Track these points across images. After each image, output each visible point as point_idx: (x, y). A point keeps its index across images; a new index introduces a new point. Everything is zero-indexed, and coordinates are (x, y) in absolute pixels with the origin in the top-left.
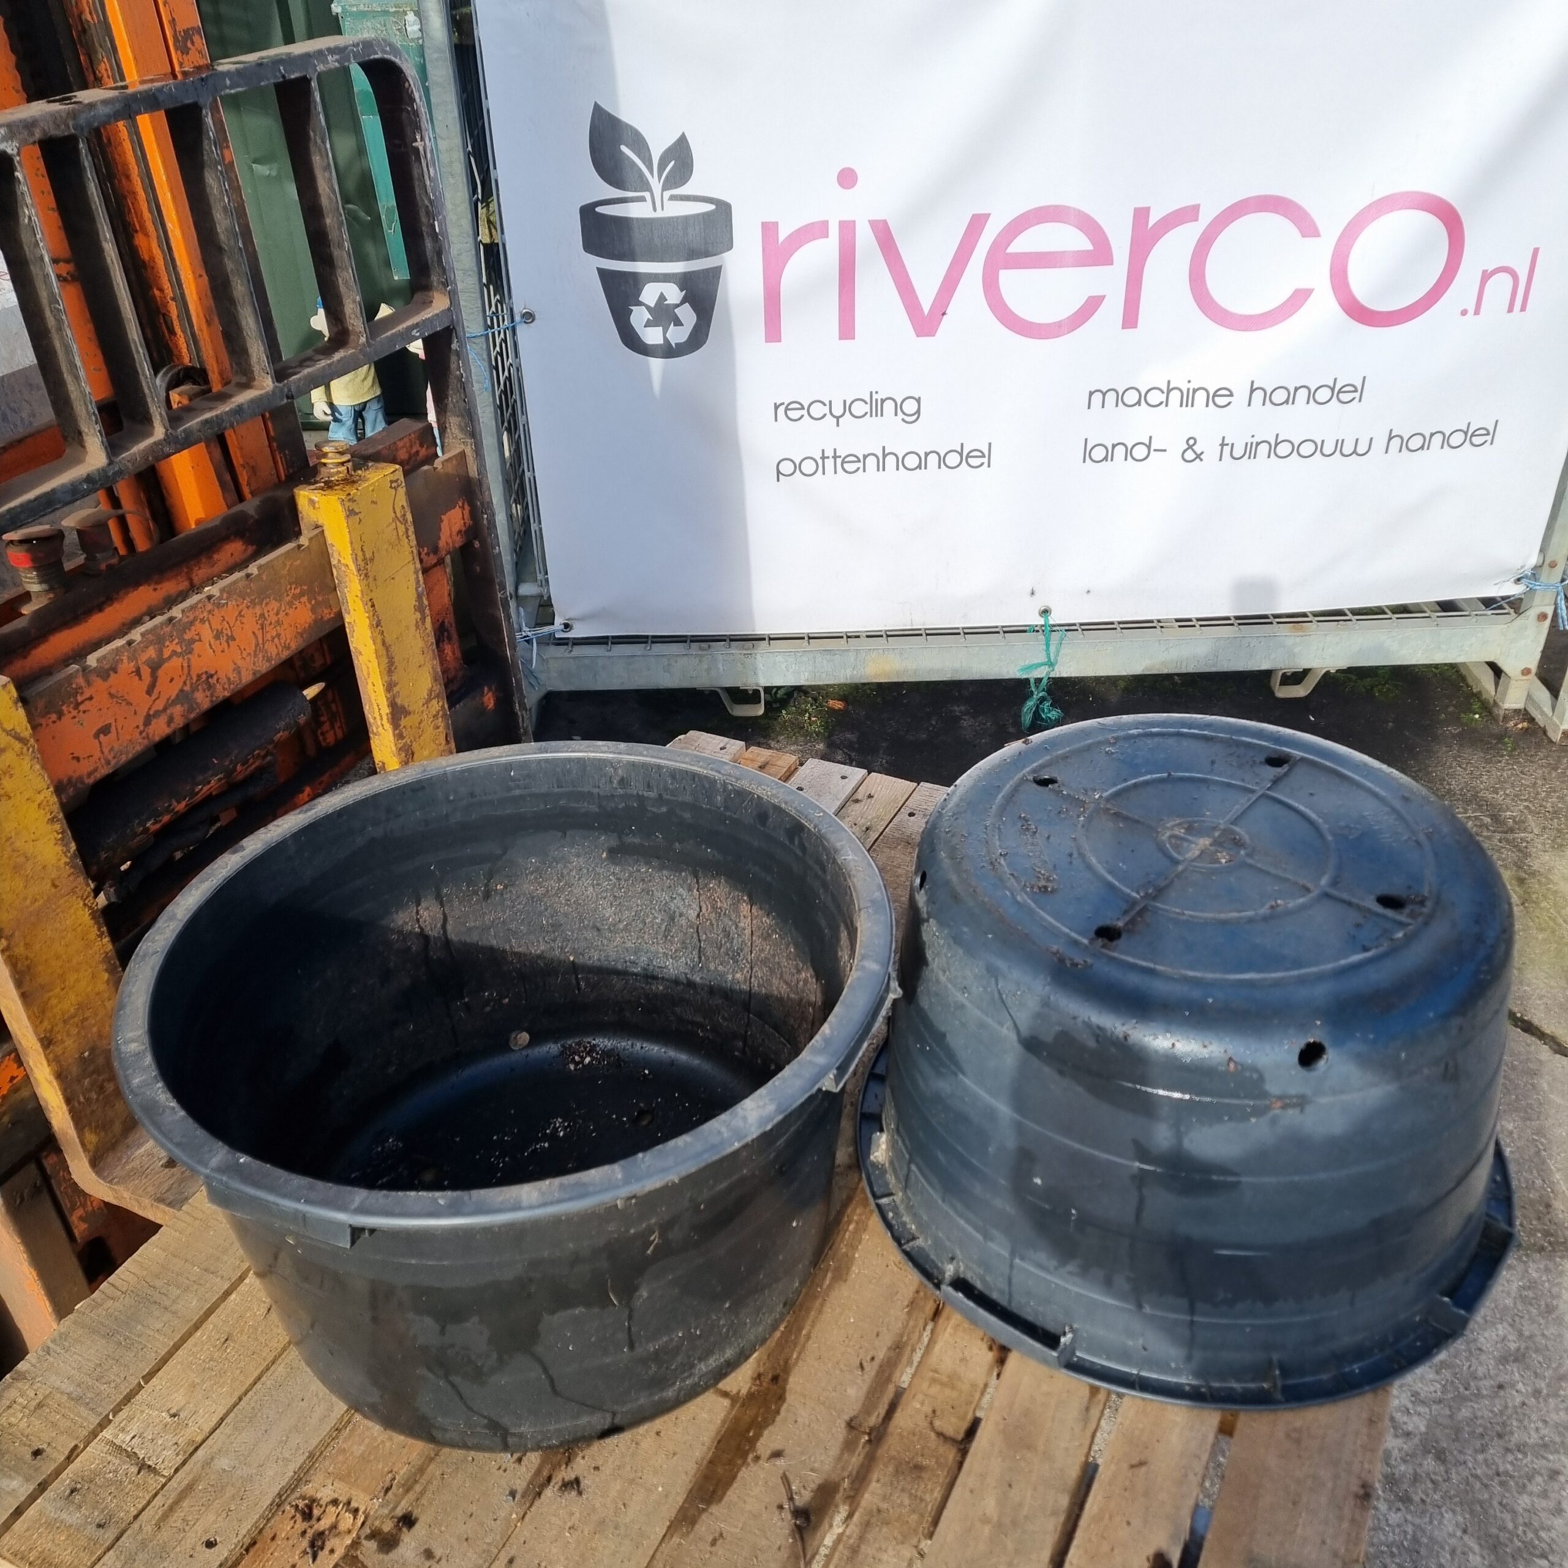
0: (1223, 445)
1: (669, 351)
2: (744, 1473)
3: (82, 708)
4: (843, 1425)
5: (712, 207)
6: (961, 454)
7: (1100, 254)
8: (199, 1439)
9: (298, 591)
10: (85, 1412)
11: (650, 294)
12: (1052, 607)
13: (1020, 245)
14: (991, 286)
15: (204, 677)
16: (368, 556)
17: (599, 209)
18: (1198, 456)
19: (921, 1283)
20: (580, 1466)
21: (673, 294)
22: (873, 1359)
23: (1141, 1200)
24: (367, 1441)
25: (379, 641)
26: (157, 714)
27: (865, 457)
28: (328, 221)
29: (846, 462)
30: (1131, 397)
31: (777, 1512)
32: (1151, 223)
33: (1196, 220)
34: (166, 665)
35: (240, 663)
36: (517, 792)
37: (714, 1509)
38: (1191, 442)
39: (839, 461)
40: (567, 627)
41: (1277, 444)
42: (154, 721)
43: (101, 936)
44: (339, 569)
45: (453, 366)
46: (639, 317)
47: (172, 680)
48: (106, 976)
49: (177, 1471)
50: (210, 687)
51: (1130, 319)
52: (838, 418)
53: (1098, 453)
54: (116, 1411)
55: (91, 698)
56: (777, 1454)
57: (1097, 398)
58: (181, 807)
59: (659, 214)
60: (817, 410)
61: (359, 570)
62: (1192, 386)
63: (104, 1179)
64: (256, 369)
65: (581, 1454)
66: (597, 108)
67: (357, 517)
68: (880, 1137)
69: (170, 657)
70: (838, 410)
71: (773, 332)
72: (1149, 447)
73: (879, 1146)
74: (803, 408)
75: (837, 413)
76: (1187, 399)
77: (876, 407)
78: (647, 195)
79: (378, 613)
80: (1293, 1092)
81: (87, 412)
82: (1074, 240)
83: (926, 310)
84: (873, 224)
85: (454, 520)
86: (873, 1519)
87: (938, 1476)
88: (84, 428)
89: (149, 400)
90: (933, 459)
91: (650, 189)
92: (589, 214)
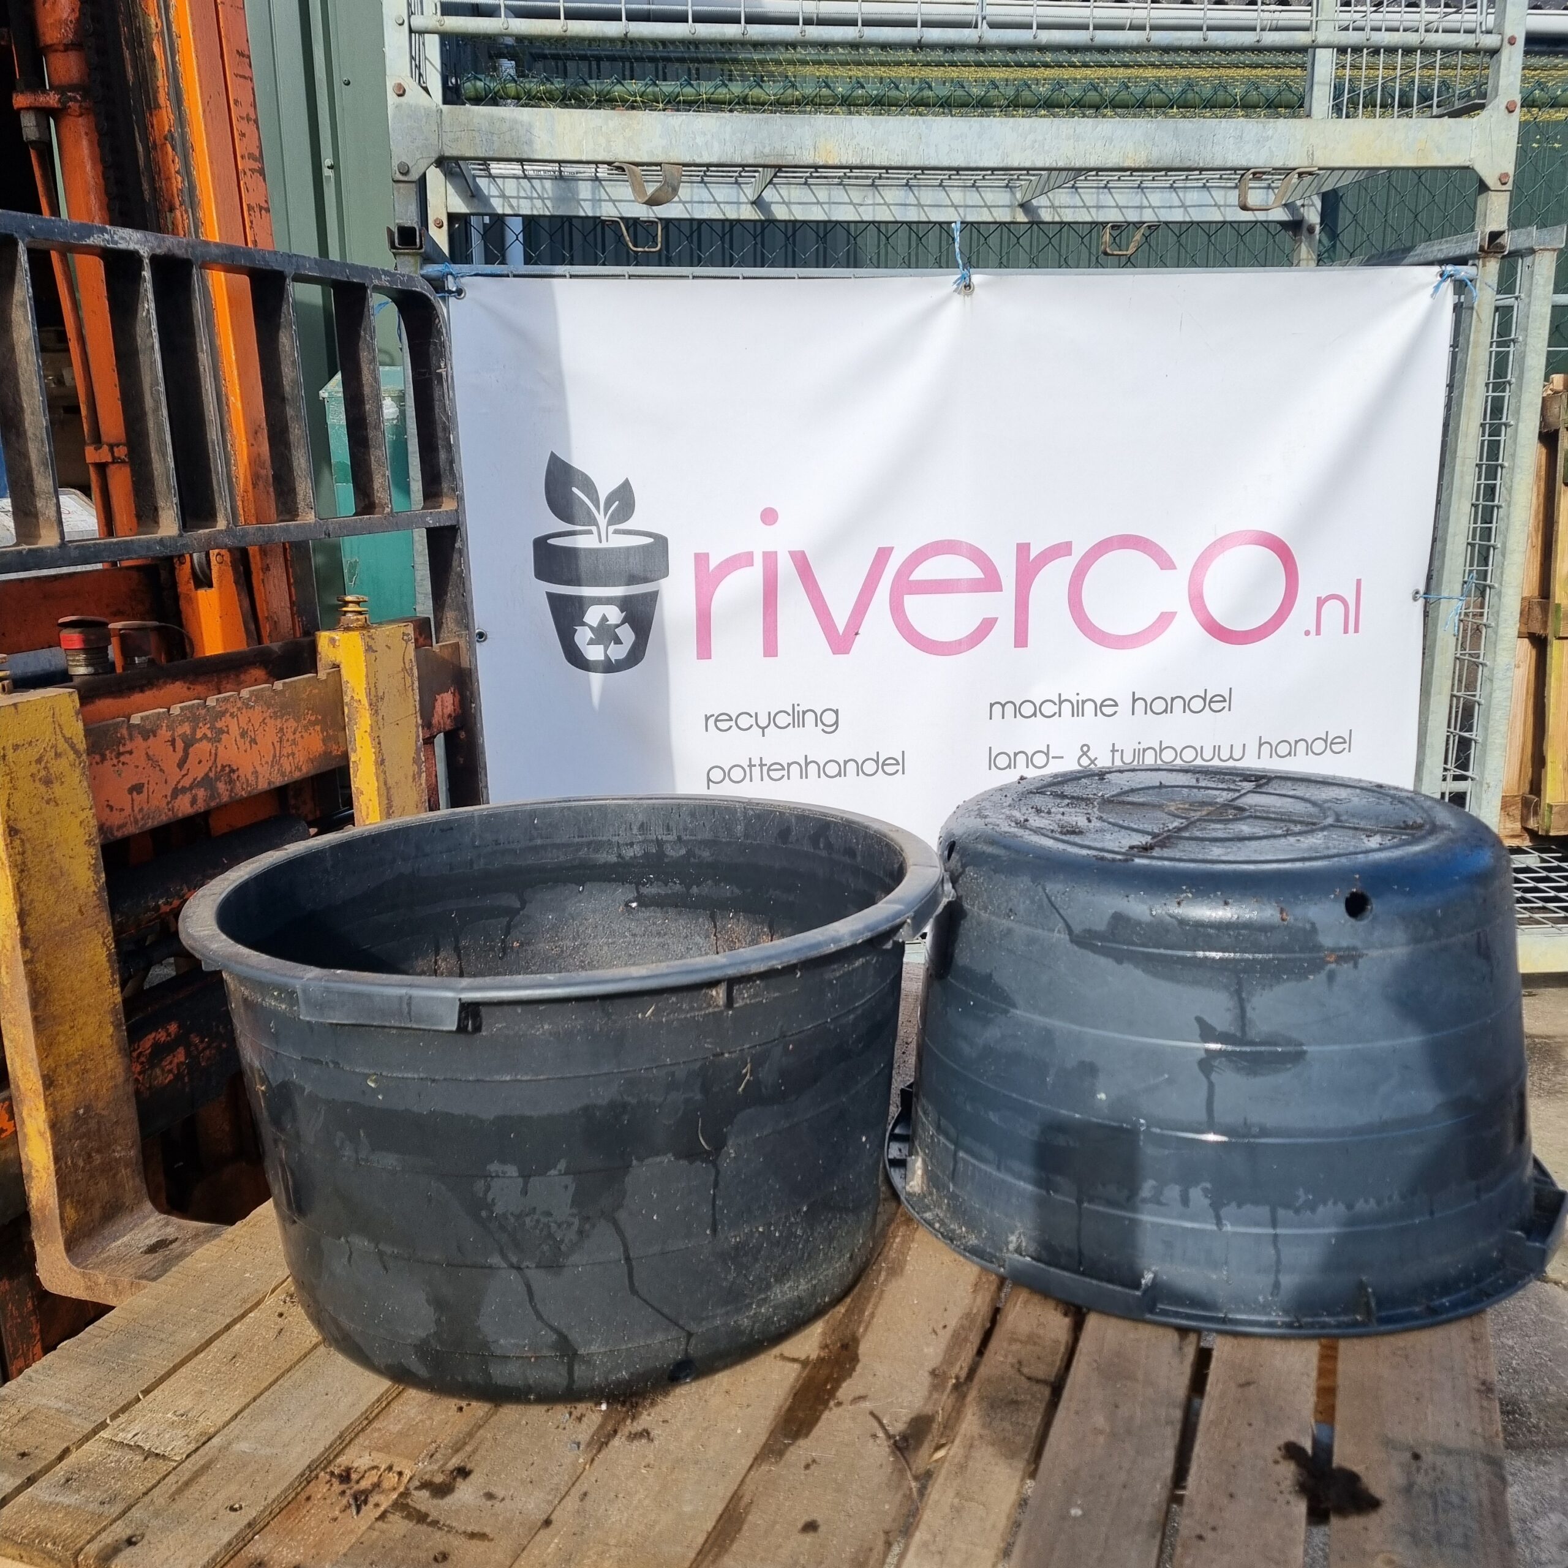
0: (1113, 751)
1: (609, 667)
2: (826, 1415)
3: (122, 759)
4: (926, 1374)
5: (651, 540)
6: (877, 762)
7: (990, 582)
8: (212, 1430)
9: (313, 718)
10: (76, 1421)
11: (593, 616)
13: (922, 573)
14: (897, 610)
15: (227, 769)
16: (380, 694)
17: (551, 541)
18: (1092, 762)
20: (647, 1419)
21: (614, 615)
22: (945, 1327)
23: (1211, 1089)
24: (403, 1421)
25: (381, 779)
26: (184, 790)
28: (368, 407)
29: (773, 770)
30: (1027, 709)
31: (871, 1441)
32: (1032, 557)
33: (1069, 553)
34: (197, 745)
35: (259, 769)
36: (539, 842)
37: (801, 1442)
38: (1085, 749)
39: (765, 769)
41: (1161, 751)
42: (180, 797)
43: (113, 982)
44: (349, 705)
45: (455, 563)
46: (583, 637)
47: (200, 762)
48: (111, 1030)
49: (188, 1456)
50: (231, 782)
51: (1021, 639)
52: (763, 729)
53: (1003, 762)
54: (114, 1417)
55: (131, 753)
56: (862, 1398)
57: (997, 709)
59: (604, 545)
60: (744, 721)
61: (371, 705)
62: (1080, 698)
63: (77, 1265)
64: (301, 505)
65: (645, 1413)
66: (553, 455)
67: (374, 655)
68: (915, 1161)
69: (201, 739)
70: (763, 722)
71: (704, 650)
72: (1047, 754)
73: (914, 1173)
74: (731, 719)
75: (763, 725)
76: (1078, 709)
77: (798, 718)
78: (594, 529)
79: (383, 751)
80: (1344, 944)
81: (168, 485)
82: (966, 569)
83: (841, 630)
84: (793, 554)
85: (446, 703)
86: (976, 1443)
87: (1038, 1408)
88: (161, 503)
89: (217, 496)
90: (851, 766)
91: (596, 524)
92: (541, 545)
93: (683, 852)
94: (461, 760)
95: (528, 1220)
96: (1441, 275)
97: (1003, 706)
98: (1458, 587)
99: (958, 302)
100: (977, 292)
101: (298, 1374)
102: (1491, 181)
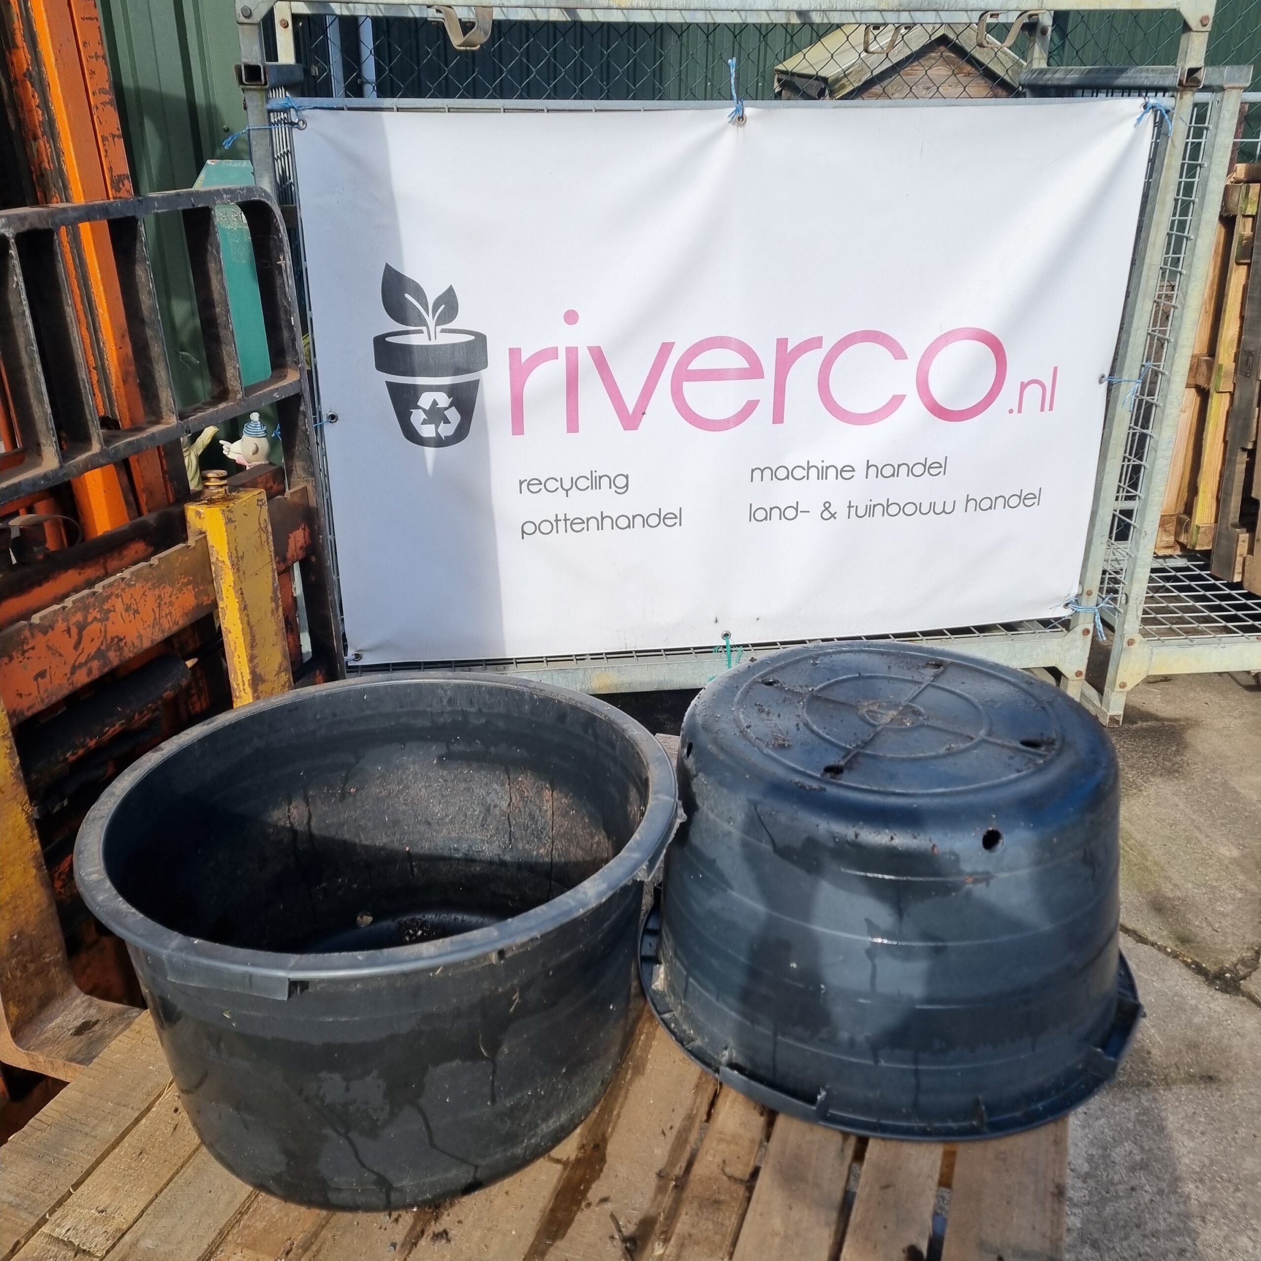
0: (850, 507)
1: (440, 442)
2: (580, 1217)
3: (27, 655)
4: (654, 1176)
5: (472, 338)
6: (659, 516)
7: (754, 371)
8: (125, 1227)
9: (186, 580)
10: (23, 1215)
11: (425, 400)
12: (731, 632)
13: (699, 363)
14: (677, 394)
15: (116, 640)
16: (240, 555)
17: (388, 339)
18: (833, 516)
19: (703, 1071)
20: (447, 1221)
21: (443, 400)
22: (671, 1128)
23: (874, 966)
24: (267, 1218)
25: (245, 621)
26: (81, 665)
27: (588, 520)
28: (218, 310)
29: (575, 524)
30: (782, 473)
31: (609, 1242)
32: (789, 350)
33: (820, 346)
34: (89, 627)
35: (142, 632)
36: (369, 712)
37: (559, 1243)
38: (827, 505)
39: (569, 523)
40: (358, 657)
41: (888, 506)
42: (78, 672)
43: (32, 837)
44: (216, 564)
45: (300, 423)
46: (417, 417)
47: (92, 640)
48: (34, 871)
49: (108, 1252)
50: (120, 649)
51: (778, 417)
52: (567, 491)
53: (760, 515)
54: (52, 1211)
55: (33, 648)
56: (605, 1200)
57: (757, 473)
58: (92, 743)
59: (433, 342)
60: (551, 485)
61: (233, 565)
62: (825, 464)
63: (22, 1047)
64: (164, 409)
65: (446, 1213)
66: (387, 267)
67: (233, 524)
68: (659, 968)
69: (92, 622)
70: (567, 485)
71: (518, 427)
72: (797, 510)
73: (659, 976)
74: (541, 484)
76: (822, 474)
77: (595, 482)
78: (424, 329)
79: (246, 599)
80: (980, 869)
81: (47, 428)
82: (735, 361)
83: (631, 411)
84: (591, 349)
85: (298, 538)
86: (686, 1242)
87: (733, 1207)
88: (43, 441)
89: (90, 424)
90: (639, 520)
91: (426, 325)
92: (380, 343)
93: (483, 721)
94: (313, 578)
95: (351, 1107)
96: (1145, 107)
97: (762, 471)
98: (1136, 373)
99: (732, 133)
100: (749, 122)
101: (189, 1171)
102: (1193, 23)
